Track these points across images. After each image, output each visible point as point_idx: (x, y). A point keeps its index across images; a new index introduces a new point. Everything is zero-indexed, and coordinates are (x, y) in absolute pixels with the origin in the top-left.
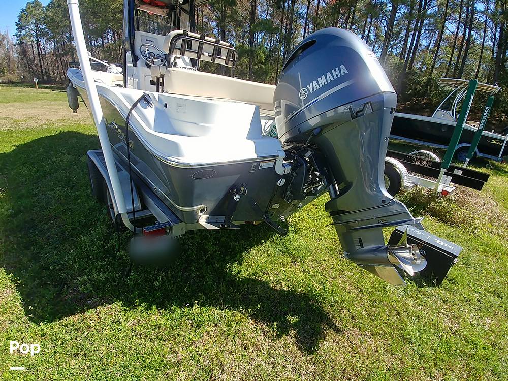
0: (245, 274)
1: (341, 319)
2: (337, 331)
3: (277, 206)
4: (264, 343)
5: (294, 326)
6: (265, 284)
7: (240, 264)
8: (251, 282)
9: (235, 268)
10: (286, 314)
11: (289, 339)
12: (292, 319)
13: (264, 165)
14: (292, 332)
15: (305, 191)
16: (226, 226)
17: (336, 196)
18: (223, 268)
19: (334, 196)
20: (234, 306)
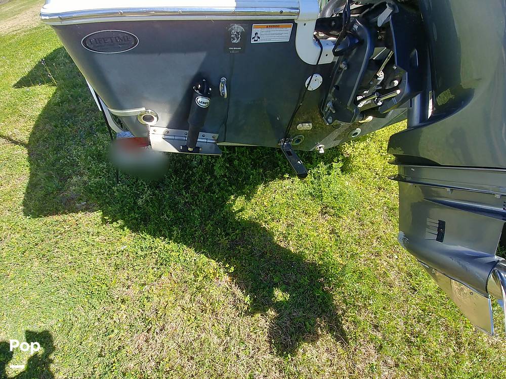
0: (246, 215)
1: (355, 323)
2: (342, 337)
3: (308, 126)
4: (227, 313)
5: (278, 306)
6: (267, 235)
7: (248, 198)
8: (252, 227)
9: (238, 203)
10: (276, 285)
11: (263, 322)
12: (279, 295)
13: (265, 35)
14: (272, 313)
15: (361, 105)
16: (190, 149)
17: (421, 121)
18: (225, 199)
19: (416, 121)
20: (212, 253)
